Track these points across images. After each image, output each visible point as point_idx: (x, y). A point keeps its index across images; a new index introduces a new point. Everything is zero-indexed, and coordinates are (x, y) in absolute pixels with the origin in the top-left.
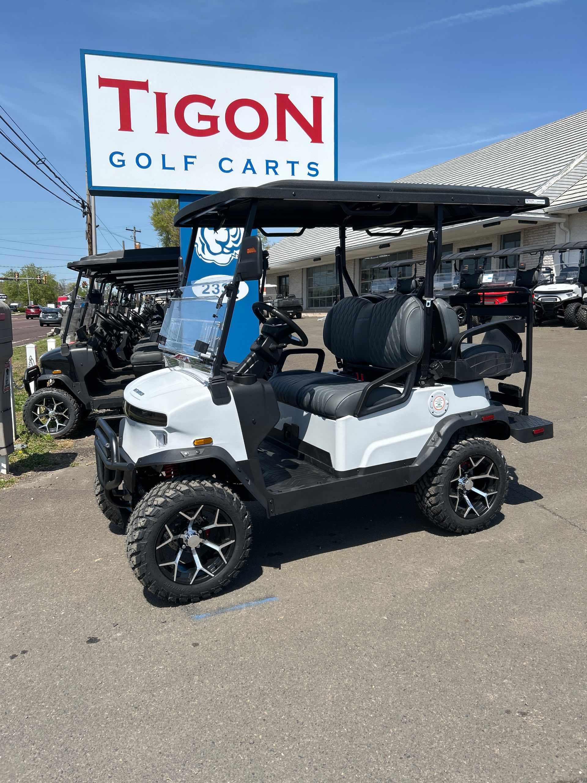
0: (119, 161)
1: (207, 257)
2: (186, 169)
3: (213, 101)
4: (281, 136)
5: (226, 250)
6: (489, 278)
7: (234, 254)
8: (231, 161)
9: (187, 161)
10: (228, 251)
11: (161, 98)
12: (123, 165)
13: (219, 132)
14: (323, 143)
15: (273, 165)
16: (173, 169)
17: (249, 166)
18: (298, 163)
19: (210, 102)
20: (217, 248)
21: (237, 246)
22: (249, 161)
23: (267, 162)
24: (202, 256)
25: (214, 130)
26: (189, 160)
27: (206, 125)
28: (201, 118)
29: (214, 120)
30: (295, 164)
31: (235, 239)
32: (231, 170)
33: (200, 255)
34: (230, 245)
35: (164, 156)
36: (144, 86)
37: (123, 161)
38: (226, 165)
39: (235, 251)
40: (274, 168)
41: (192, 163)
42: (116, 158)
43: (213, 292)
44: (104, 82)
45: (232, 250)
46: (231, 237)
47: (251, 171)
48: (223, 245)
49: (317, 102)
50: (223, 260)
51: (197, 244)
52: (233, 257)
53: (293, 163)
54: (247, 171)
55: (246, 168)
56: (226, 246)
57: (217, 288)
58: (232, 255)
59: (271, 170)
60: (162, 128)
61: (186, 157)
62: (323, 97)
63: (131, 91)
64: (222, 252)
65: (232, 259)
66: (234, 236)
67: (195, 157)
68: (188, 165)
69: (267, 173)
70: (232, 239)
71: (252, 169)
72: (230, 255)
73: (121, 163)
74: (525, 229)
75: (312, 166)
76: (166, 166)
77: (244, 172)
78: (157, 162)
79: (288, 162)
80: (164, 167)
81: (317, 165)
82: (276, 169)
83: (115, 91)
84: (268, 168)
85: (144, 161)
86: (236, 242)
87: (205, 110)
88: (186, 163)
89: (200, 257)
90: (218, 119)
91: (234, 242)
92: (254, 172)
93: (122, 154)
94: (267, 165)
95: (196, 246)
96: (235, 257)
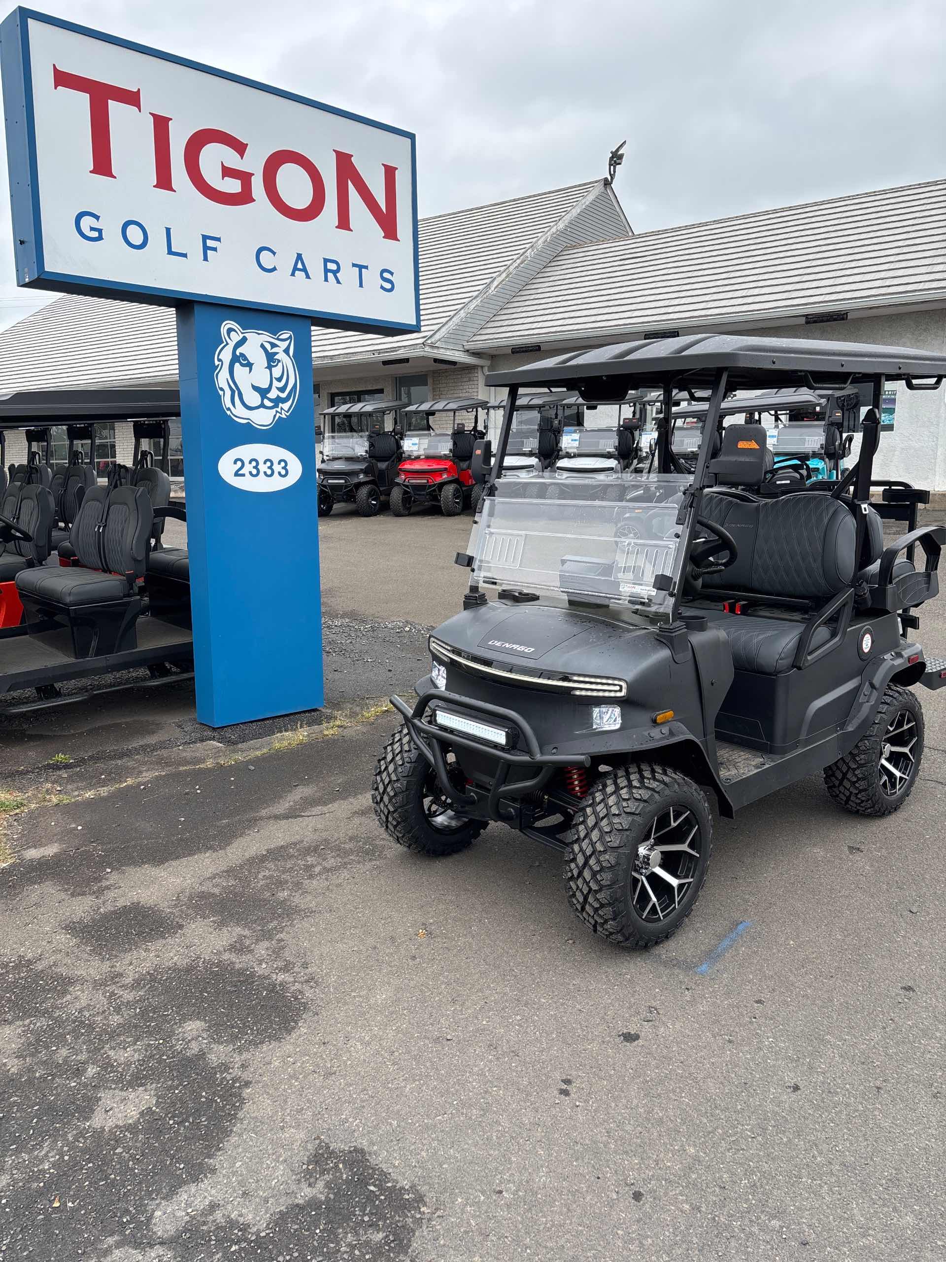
0: (92, 229)
1: (239, 413)
2: (206, 259)
3: (244, 146)
4: (344, 223)
5: (267, 403)
6: (413, 444)
7: (279, 410)
8: (274, 253)
9: (207, 245)
10: (271, 404)
11: (161, 125)
12: (100, 238)
13: (254, 200)
14: (399, 241)
15: (332, 266)
16: (185, 255)
17: (300, 266)
18: (366, 267)
19: (240, 148)
20: (254, 399)
21: (283, 395)
22: (299, 257)
23: (326, 261)
24: (231, 412)
25: (244, 197)
26: (210, 243)
27: (233, 186)
28: (227, 172)
29: (245, 178)
30: (363, 270)
31: (281, 384)
32: (274, 269)
33: (229, 409)
34: (273, 394)
35: (168, 230)
36: (132, 98)
37: (100, 231)
38: (266, 259)
39: (281, 405)
40: (335, 273)
41: (215, 249)
42: (86, 222)
43: (251, 473)
44: (62, 79)
45: (277, 401)
46: (274, 380)
47: (304, 273)
48: (263, 393)
49: (390, 172)
50: (263, 418)
51: (222, 389)
52: (278, 415)
53: (361, 267)
54: (297, 272)
55: (295, 269)
56: (268, 395)
57: (256, 467)
58: (277, 412)
59: (330, 275)
60: (164, 181)
61: (205, 238)
62: (397, 168)
63: (111, 103)
64: (262, 406)
65: (277, 418)
66: (279, 380)
67: (218, 239)
68: (208, 251)
69: (326, 280)
70: (276, 384)
71: (304, 270)
72: (274, 411)
73: (95, 234)
74: (434, 372)
75: (386, 275)
76: (173, 250)
77: (293, 274)
78: (157, 239)
79: (354, 265)
80: (170, 252)
81: (392, 274)
82: (338, 275)
83: (83, 99)
84: (327, 271)
85: (135, 235)
86: (282, 390)
87: (232, 159)
88: (206, 248)
89: (228, 413)
90: (253, 178)
91: (278, 388)
92: (308, 277)
93: (97, 218)
94: (325, 266)
95: (221, 393)
96: (281, 413)
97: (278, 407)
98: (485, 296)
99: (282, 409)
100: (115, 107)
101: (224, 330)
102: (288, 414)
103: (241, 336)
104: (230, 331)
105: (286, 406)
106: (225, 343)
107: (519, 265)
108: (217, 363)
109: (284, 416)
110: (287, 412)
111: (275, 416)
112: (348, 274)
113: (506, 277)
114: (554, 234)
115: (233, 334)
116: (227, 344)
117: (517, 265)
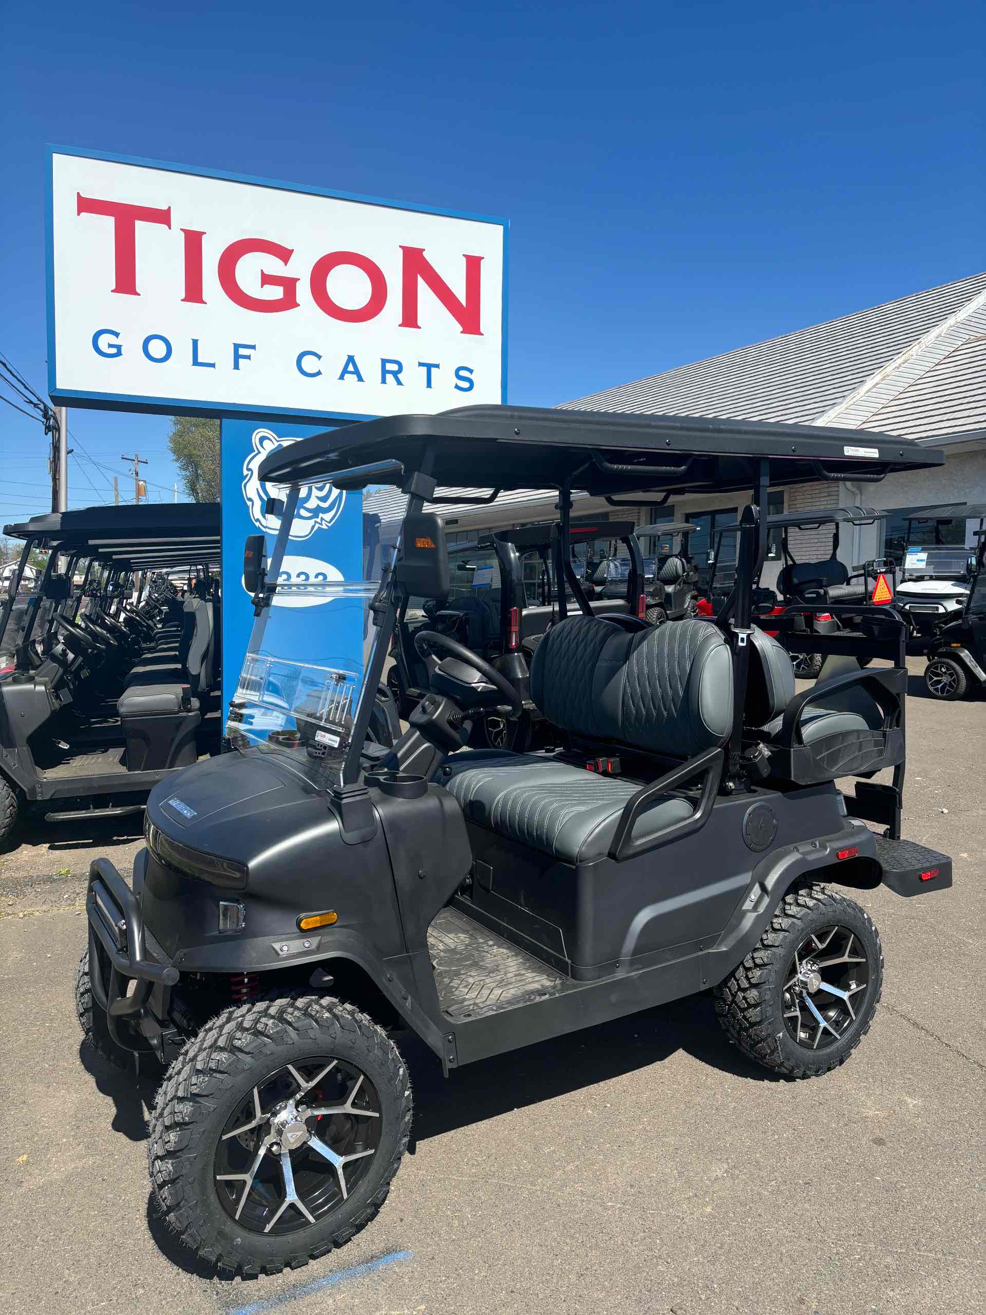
0: (110, 346)
1: (270, 524)
2: (236, 367)
3: (291, 252)
4: (410, 319)
5: (304, 513)
7: (319, 520)
8: (319, 357)
9: (239, 354)
10: (308, 515)
11: (193, 241)
12: (119, 354)
13: (298, 305)
14: (482, 335)
15: (394, 367)
16: (213, 365)
17: (351, 368)
18: (437, 366)
19: (284, 254)
21: (325, 505)
22: (351, 359)
23: (384, 362)
24: (260, 523)
25: (289, 302)
26: (242, 351)
27: (275, 293)
28: (267, 279)
29: (289, 284)
30: (433, 370)
31: (323, 494)
32: (319, 373)
33: (258, 520)
34: (313, 504)
35: (195, 343)
36: (162, 217)
37: (119, 347)
38: (309, 364)
39: (321, 515)
40: (395, 374)
41: (248, 357)
42: (103, 341)
44: (86, 205)
45: (316, 511)
46: (314, 490)
47: (355, 376)
48: (300, 503)
49: (473, 265)
50: (300, 530)
51: (250, 500)
52: (317, 525)
53: (429, 367)
54: (347, 376)
55: (345, 371)
56: (306, 506)
58: (316, 522)
59: (389, 377)
60: (194, 293)
61: (237, 347)
62: (483, 258)
63: (138, 224)
65: (315, 529)
66: (321, 489)
67: (253, 347)
68: (240, 360)
69: (384, 381)
70: (316, 493)
71: (357, 372)
73: (114, 351)
75: (463, 373)
76: (200, 360)
77: (342, 377)
78: (182, 351)
79: (421, 364)
80: (196, 363)
81: (471, 371)
82: (399, 376)
83: (109, 223)
84: (384, 372)
85: (156, 348)
86: (324, 499)
87: (274, 266)
88: (237, 357)
89: (257, 524)
90: (298, 284)
91: (318, 498)
92: (360, 379)
93: (117, 335)
94: (383, 366)
95: (249, 503)
96: (321, 524)
97: (318, 517)
98: (852, 402)
99: (322, 519)
100: (141, 227)
101: (255, 439)
102: (330, 525)
103: (277, 444)
104: (262, 439)
105: (328, 516)
106: (256, 452)
107: (900, 365)
108: (245, 472)
109: (324, 527)
110: (330, 522)
111: (313, 527)
112: (413, 375)
113: (883, 379)
114: (951, 327)
115: (266, 443)
116: (259, 452)
117: (897, 365)
